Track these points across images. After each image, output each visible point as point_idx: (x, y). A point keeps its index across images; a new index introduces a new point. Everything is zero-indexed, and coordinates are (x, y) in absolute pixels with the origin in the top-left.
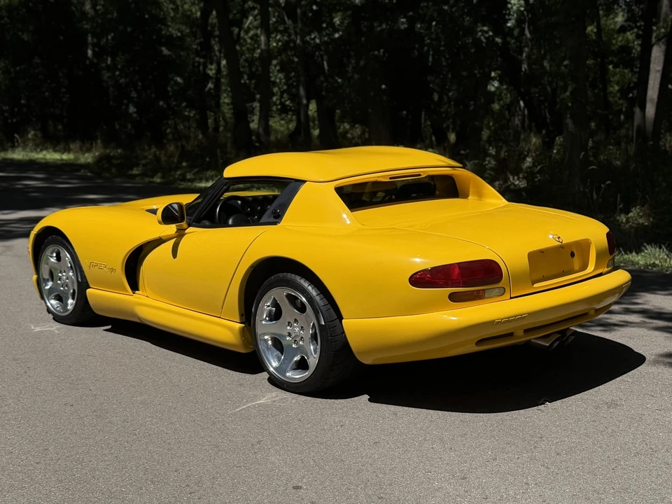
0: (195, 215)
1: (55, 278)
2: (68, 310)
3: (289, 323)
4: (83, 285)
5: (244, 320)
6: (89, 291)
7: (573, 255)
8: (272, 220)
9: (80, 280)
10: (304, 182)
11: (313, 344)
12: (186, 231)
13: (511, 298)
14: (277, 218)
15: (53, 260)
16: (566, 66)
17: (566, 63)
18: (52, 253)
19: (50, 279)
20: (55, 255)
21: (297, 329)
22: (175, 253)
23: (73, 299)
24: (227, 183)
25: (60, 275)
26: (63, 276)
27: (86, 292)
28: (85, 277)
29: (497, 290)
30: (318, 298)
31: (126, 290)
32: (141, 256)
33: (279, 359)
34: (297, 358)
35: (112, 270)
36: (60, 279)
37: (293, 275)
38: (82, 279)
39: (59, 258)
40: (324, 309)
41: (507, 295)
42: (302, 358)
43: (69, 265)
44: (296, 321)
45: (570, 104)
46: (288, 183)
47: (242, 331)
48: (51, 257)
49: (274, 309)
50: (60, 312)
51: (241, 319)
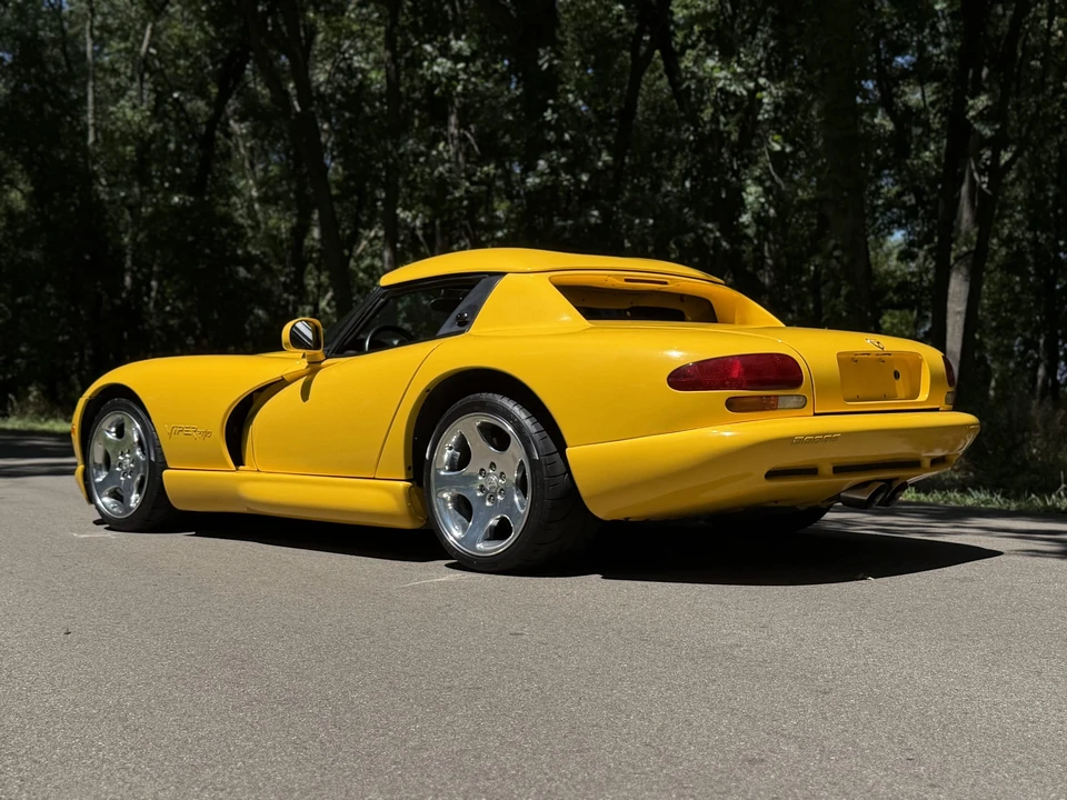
0: (335, 344)
1: (112, 463)
2: (131, 509)
3: (482, 470)
4: (157, 465)
5: (412, 477)
6: (166, 472)
7: (897, 375)
8: (456, 328)
9: (153, 459)
10: (504, 274)
11: (518, 495)
12: (323, 364)
13: (815, 415)
14: (464, 324)
15: (112, 436)
16: (837, 258)
17: (837, 253)
18: (110, 427)
19: (103, 467)
20: (113, 429)
21: (494, 478)
22: (305, 393)
23: (139, 492)
24: (385, 294)
25: (121, 458)
26: (126, 458)
27: (161, 477)
28: (162, 454)
29: (795, 399)
30: (528, 423)
31: (226, 464)
32: (252, 410)
33: (464, 528)
34: (493, 522)
35: (207, 434)
36: (120, 465)
37: (491, 395)
38: (156, 458)
39: (120, 432)
40: (537, 437)
41: (808, 410)
42: (503, 520)
43: (136, 439)
44: (493, 465)
45: (844, 314)
46: (480, 280)
47: (409, 493)
48: (109, 432)
49: (458, 453)
50: (118, 514)
51: (407, 475)
